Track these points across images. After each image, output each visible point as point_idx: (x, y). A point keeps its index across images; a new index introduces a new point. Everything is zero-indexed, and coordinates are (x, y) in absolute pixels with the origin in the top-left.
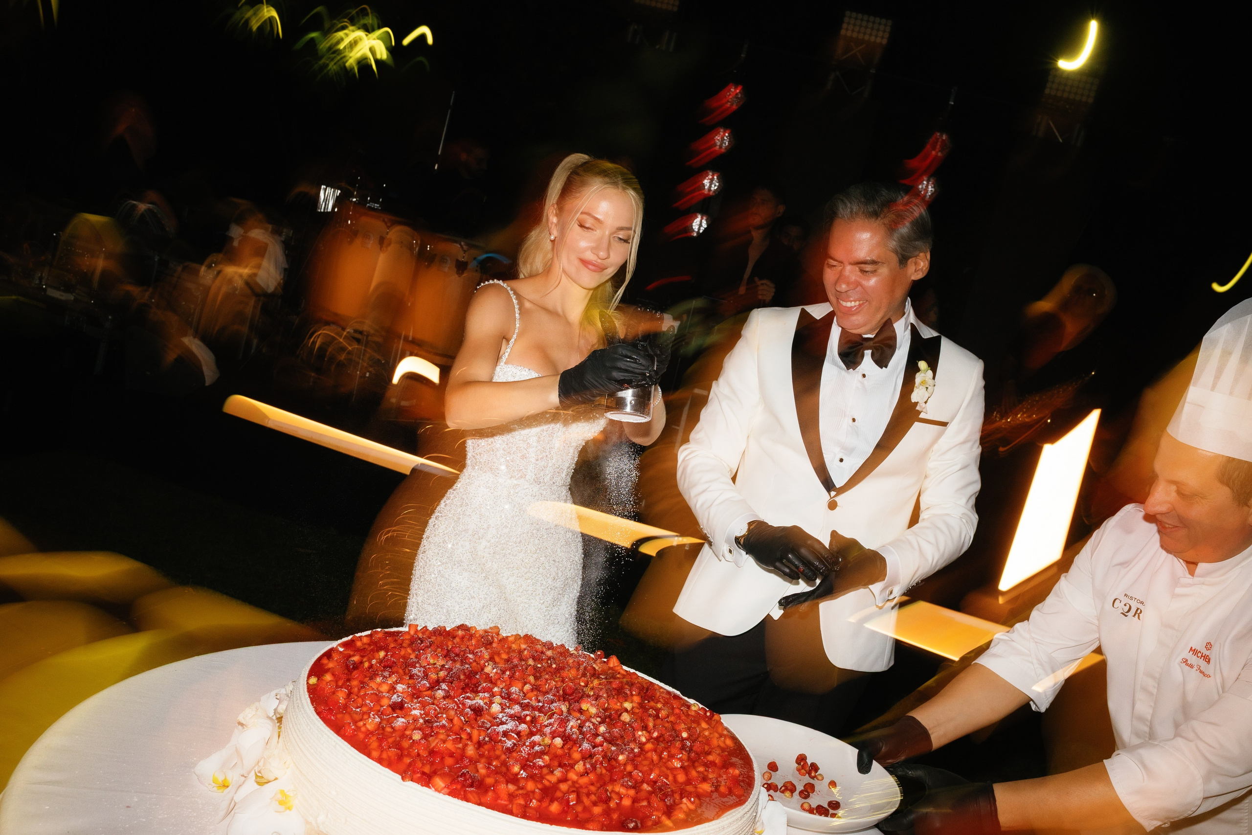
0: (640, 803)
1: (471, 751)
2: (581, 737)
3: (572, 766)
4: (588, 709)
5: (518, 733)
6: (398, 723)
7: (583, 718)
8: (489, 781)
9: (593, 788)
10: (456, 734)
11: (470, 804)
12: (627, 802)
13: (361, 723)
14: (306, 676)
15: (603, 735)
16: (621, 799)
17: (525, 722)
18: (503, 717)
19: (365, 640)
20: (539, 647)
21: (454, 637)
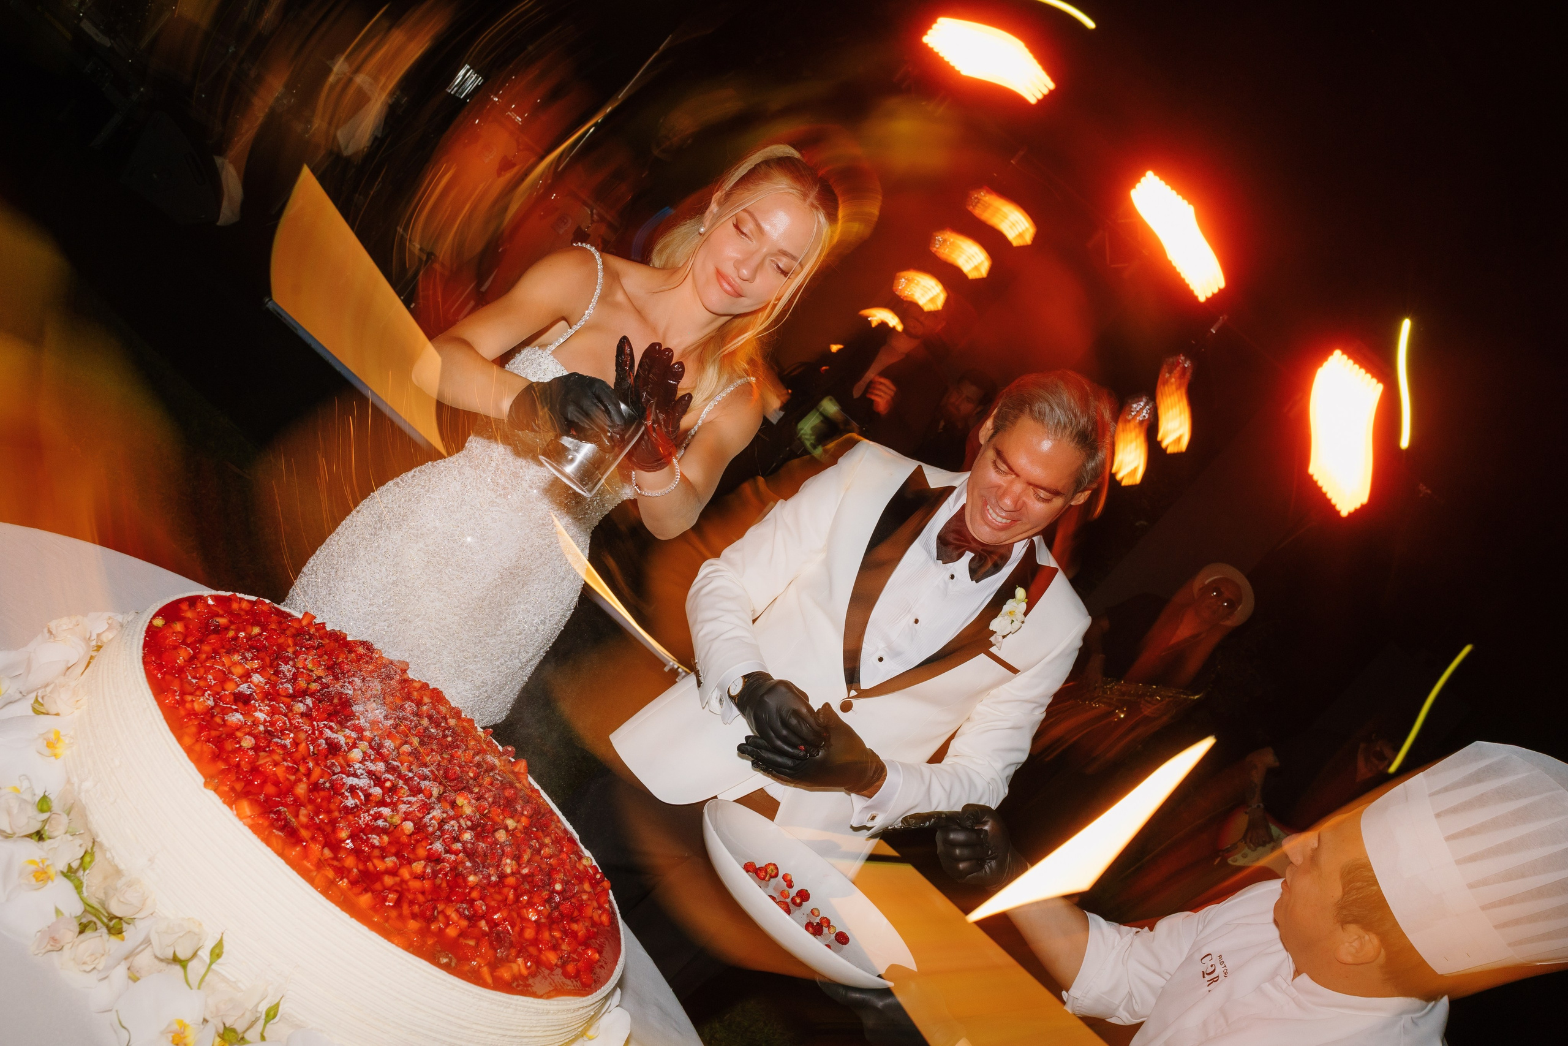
0: (466, 939)
1: (301, 789)
2: (438, 833)
3: (410, 862)
4: (462, 806)
5: (368, 796)
6: (233, 718)
7: (451, 813)
8: (304, 833)
9: (421, 898)
10: (294, 762)
11: (269, 849)
12: (452, 932)
13: (189, 698)
14: (154, 613)
15: (464, 843)
16: (447, 925)
17: (382, 787)
18: (360, 768)
19: (244, 605)
20: (443, 709)
21: (350, 652)
